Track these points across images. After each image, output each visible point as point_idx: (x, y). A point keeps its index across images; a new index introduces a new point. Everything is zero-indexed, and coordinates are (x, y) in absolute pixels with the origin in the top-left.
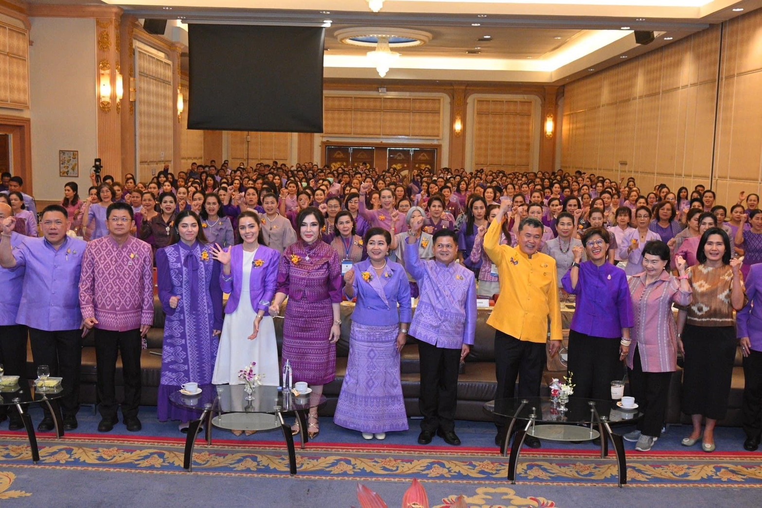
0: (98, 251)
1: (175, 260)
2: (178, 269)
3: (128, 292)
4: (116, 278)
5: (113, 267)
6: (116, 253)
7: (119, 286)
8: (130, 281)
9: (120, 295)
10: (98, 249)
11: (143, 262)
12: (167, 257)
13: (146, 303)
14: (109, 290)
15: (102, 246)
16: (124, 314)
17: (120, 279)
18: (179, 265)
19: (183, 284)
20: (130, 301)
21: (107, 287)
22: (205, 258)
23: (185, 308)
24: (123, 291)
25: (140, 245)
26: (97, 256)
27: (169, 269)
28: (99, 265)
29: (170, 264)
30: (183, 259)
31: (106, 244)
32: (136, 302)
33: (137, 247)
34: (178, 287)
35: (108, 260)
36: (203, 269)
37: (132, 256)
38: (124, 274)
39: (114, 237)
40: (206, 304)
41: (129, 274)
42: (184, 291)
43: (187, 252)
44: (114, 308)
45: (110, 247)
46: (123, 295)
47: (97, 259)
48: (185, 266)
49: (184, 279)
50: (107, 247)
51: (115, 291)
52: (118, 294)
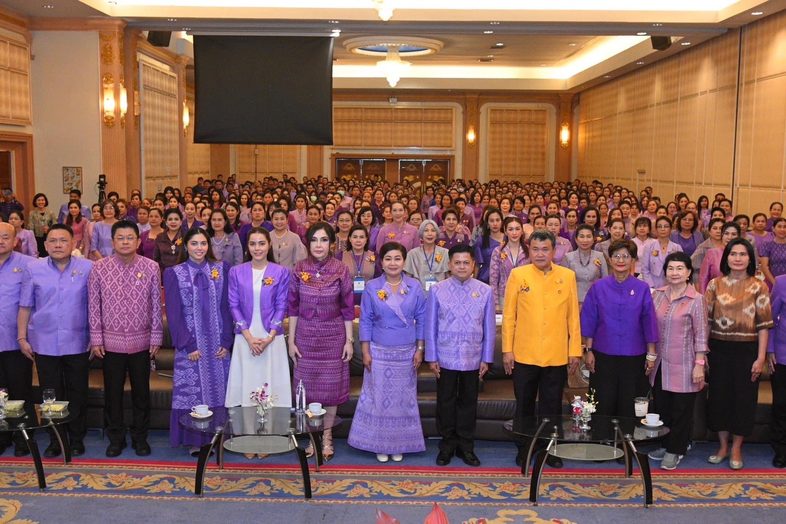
0: (105, 272)
1: (185, 279)
2: (188, 288)
3: (136, 313)
4: (124, 299)
5: (120, 288)
6: (123, 273)
7: (127, 308)
8: (138, 301)
9: (128, 316)
10: (104, 269)
11: (150, 281)
12: (176, 275)
13: (154, 323)
14: (117, 311)
15: (108, 266)
16: (133, 335)
17: (127, 300)
18: (189, 284)
19: (194, 304)
20: (139, 322)
21: (115, 309)
22: (216, 276)
23: (197, 329)
24: (131, 312)
25: (147, 264)
26: (104, 277)
27: (178, 289)
28: (106, 286)
29: (180, 283)
30: (192, 278)
31: (112, 264)
32: (145, 323)
33: (144, 266)
34: (188, 306)
35: (115, 280)
36: (214, 288)
37: (139, 275)
38: (132, 295)
39: (121, 257)
40: (217, 324)
41: (137, 294)
42: (195, 311)
43: (196, 270)
44: (122, 329)
45: (116, 267)
46: (131, 316)
47: (103, 279)
48: (195, 285)
49: (195, 299)
50: (113, 266)
51: (122, 312)
52: (126, 316)
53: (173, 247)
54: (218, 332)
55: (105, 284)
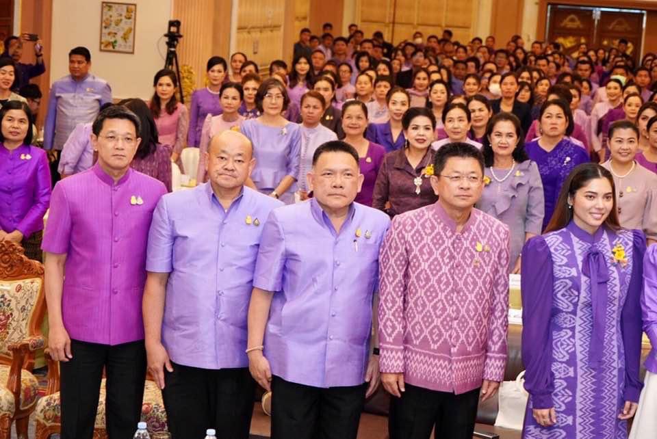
0: (418, 236)
1: (565, 260)
2: (571, 279)
3: (472, 319)
4: (453, 291)
5: (445, 269)
6: (451, 241)
7: (458, 308)
8: (476, 297)
9: (458, 324)
10: (418, 231)
11: (496, 259)
12: (550, 253)
13: (495, 338)
14: (438, 313)
15: (423, 226)
16: (463, 360)
17: (458, 293)
18: (574, 272)
19: (579, 308)
20: (474, 336)
21: (435, 308)
22: (621, 258)
23: (579, 356)
24: (463, 316)
25: (492, 227)
26: (416, 246)
27: (553, 278)
28: (420, 265)
29: (556, 268)
30: (580, 259)
31: (432, 222)
33: (486, 230)
34: (567, 313)
35: (437, 254)
36: (617, 282)
37: (479, 248)
38: (466, 284)
39: (448, 211)
40: (615, 350)
41: (475, 283)
42: (578, 321)
43: (586, 245)
44: (446, 348)
45: (439, 228)
46: (463, 323)
47: (416, 251)
48: (585, 274)
49: (582, 300)
50: (433, 228)
51: (449, 315)
52: (456, 322)
53: (418, 181)
54: (615, 365)
55: (418, 260)
